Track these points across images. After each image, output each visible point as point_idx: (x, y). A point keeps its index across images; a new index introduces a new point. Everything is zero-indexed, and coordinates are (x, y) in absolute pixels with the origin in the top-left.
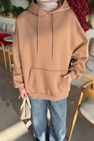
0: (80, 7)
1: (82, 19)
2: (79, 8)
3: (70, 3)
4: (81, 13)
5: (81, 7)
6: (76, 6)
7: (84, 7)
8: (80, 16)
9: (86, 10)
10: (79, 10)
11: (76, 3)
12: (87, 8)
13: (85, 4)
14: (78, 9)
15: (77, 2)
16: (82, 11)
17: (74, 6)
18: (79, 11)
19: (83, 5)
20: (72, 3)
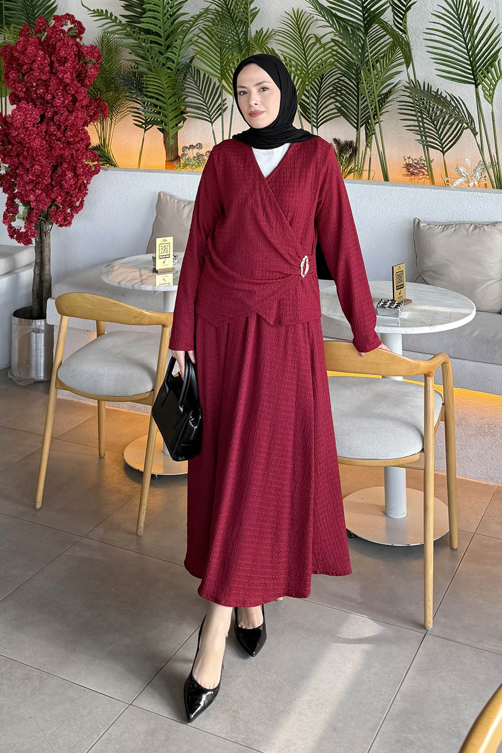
0: (64, 102)
1: (72, 140)
2: (58, 105)
3: (28, 89)
4: (66, 120)
5: (67, 102)
6: (48, 98)
7: (75, 100)
8: (66, 129)
9: (82, 107)
10: (59, 110)
11: (47, 90)
12: (85, 103)
13: (76, 92)
14: (56, 107)
15: (50, 86)
16: (71, 112)
17: (43, 99)
18: (62, 114)
19: (73, 95)
20: (36, 91)
